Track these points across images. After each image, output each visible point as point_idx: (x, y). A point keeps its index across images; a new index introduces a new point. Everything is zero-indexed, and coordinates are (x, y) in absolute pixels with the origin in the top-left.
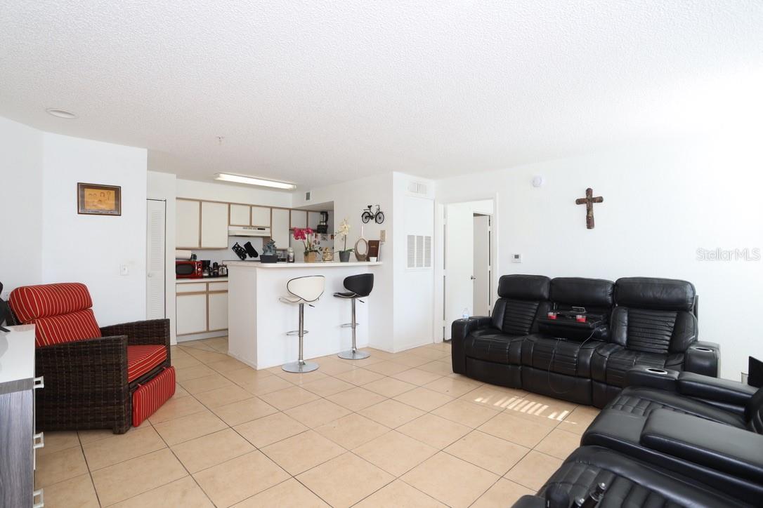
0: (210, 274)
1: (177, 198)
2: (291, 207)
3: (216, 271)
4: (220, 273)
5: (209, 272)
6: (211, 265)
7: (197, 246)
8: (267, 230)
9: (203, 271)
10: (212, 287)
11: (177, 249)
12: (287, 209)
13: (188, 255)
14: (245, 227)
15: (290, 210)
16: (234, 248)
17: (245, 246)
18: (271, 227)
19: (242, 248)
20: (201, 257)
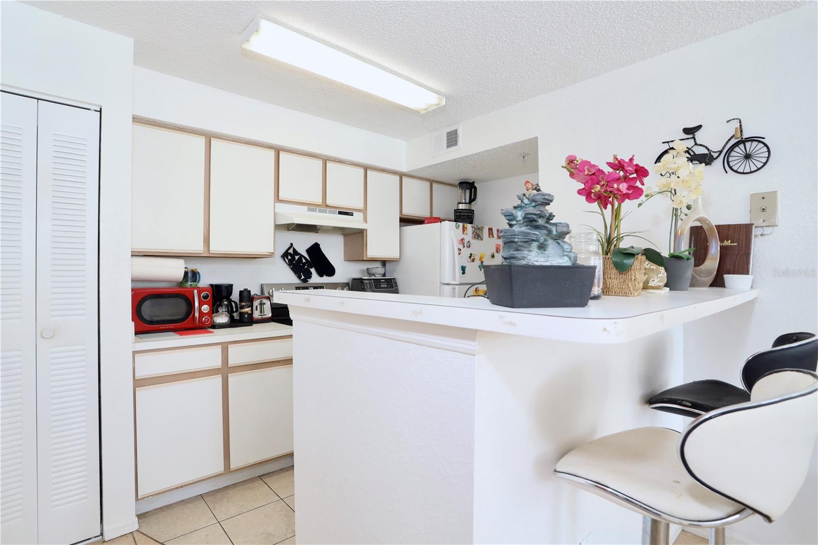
0: (232, 317)
1: (137, 120)
2: (404, 169)
3: (248, 310)
4: (256, 315)
5: (230, 312)
6: (235, 296)
7: (198, 247)
8: (358, 216)
9: (214, 311)
10: (237, 356)
11: (135, 255)
12: (394, 173)
13: (174, 271)
14: (312, 206)
15: (401, 175)
16: (285, 255)
17: (308, 251)
18: (364, 211)
19: (302, 256)
20: (210, 276)
